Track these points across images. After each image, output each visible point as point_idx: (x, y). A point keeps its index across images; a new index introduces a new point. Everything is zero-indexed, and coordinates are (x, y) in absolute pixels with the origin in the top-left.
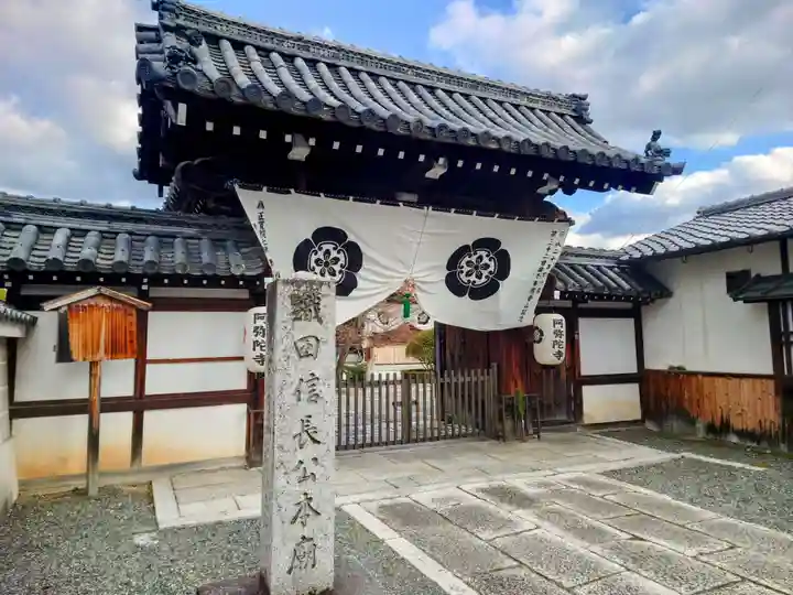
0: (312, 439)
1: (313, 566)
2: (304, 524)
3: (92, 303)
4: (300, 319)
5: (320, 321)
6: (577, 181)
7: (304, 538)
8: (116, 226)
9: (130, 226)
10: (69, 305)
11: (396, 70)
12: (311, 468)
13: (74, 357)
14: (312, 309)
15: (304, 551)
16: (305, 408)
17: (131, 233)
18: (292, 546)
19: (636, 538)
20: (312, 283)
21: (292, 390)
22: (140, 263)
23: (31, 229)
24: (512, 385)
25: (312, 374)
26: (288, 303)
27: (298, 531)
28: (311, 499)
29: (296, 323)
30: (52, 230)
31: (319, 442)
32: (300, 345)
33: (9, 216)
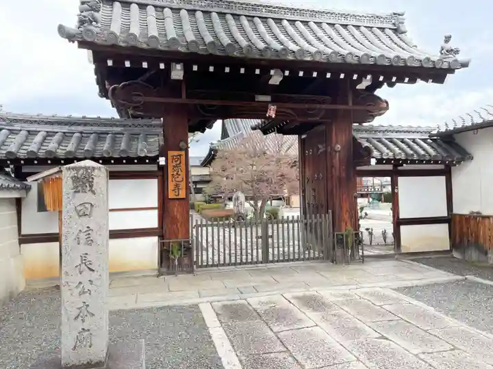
0: (89, 268)
1: (90, 347)
2: (83, 321)
3: (57, 176)
4: (79, 192)
5: (94, 192)
6: (381, 78)
7: (83, 329)
8: (73, 128)
9: (80, 128)
10: (43, 178)
11: (254, 10)
12: (87, 286)
13: (48, 209)
14: (87, 185)
15: (84, 337)
16: (83, 248)
17: (81, 133)
18: (75, 333)
19: (383, 337)
20: (86, 168)
21: (74, 237)
22: (83, 151)
23: (24, 133)
24: (343, 224)
25: (88, 227)
26: (70, 182)
27: (79, 325)
28: (88, 305)
29: (77, 195)
30: (35, 133)
31: (93, 271)
32: (79, 208)
33: (12, 126)
